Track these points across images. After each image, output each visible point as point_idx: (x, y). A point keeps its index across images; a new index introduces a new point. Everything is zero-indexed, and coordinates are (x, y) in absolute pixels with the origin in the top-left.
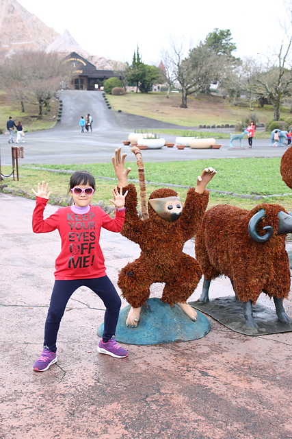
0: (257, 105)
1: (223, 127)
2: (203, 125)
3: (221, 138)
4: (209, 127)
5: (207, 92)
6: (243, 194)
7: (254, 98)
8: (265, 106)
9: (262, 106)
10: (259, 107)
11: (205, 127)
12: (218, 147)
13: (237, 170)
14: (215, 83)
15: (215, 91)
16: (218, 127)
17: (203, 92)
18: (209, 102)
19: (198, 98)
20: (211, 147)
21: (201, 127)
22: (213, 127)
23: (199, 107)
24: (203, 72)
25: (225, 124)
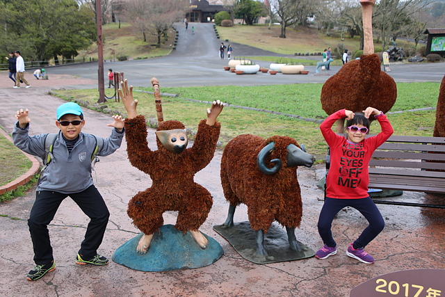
0: (347, 36)
1: (316, 54)
2: (298, 53)
3: (312, 65)
4: (303, 55)
5: (304, 25)
6: (308, 118)
7: (345, 29)
8: (355, 36)
9: (352, 37)
10: (349, 38)
11: (300, 55)
12: (306, 73)
13: (312, 94)
14: (312, 17)
15: (312, 24)
16: (312, 55)
17: (301, 24)
18: (306, 32)
19: (296, 29)
20: (300, 73)
21: (296, 55)
22: (307, 55)
23: (296, 38)
24: (300, 6)
25: (317, 52)
